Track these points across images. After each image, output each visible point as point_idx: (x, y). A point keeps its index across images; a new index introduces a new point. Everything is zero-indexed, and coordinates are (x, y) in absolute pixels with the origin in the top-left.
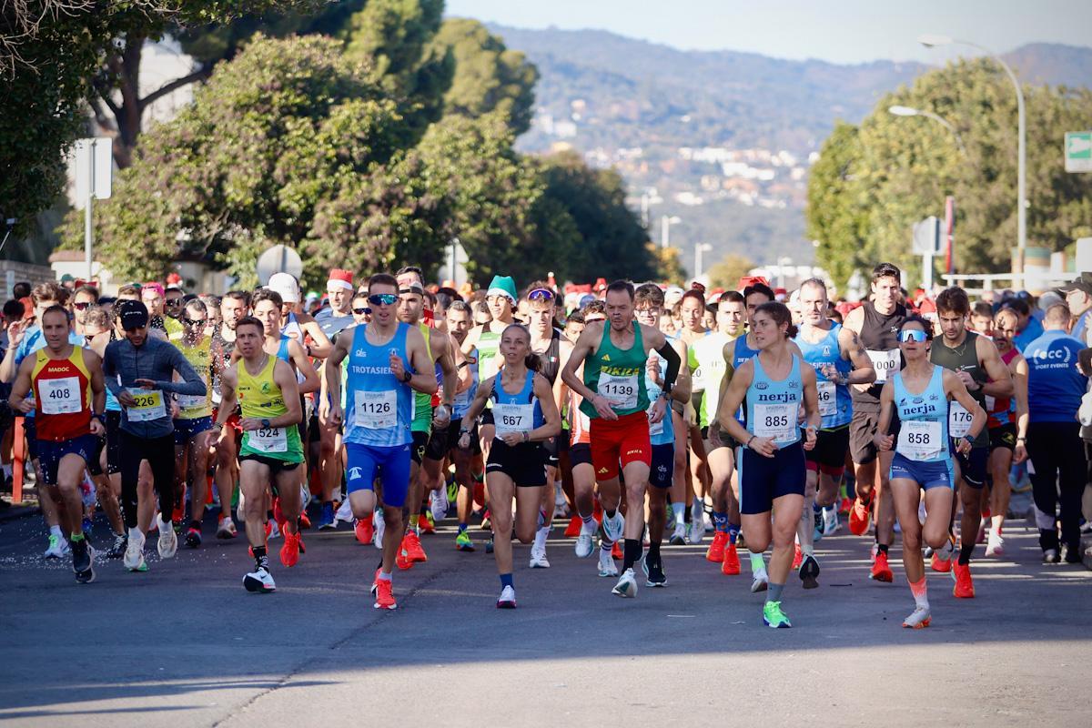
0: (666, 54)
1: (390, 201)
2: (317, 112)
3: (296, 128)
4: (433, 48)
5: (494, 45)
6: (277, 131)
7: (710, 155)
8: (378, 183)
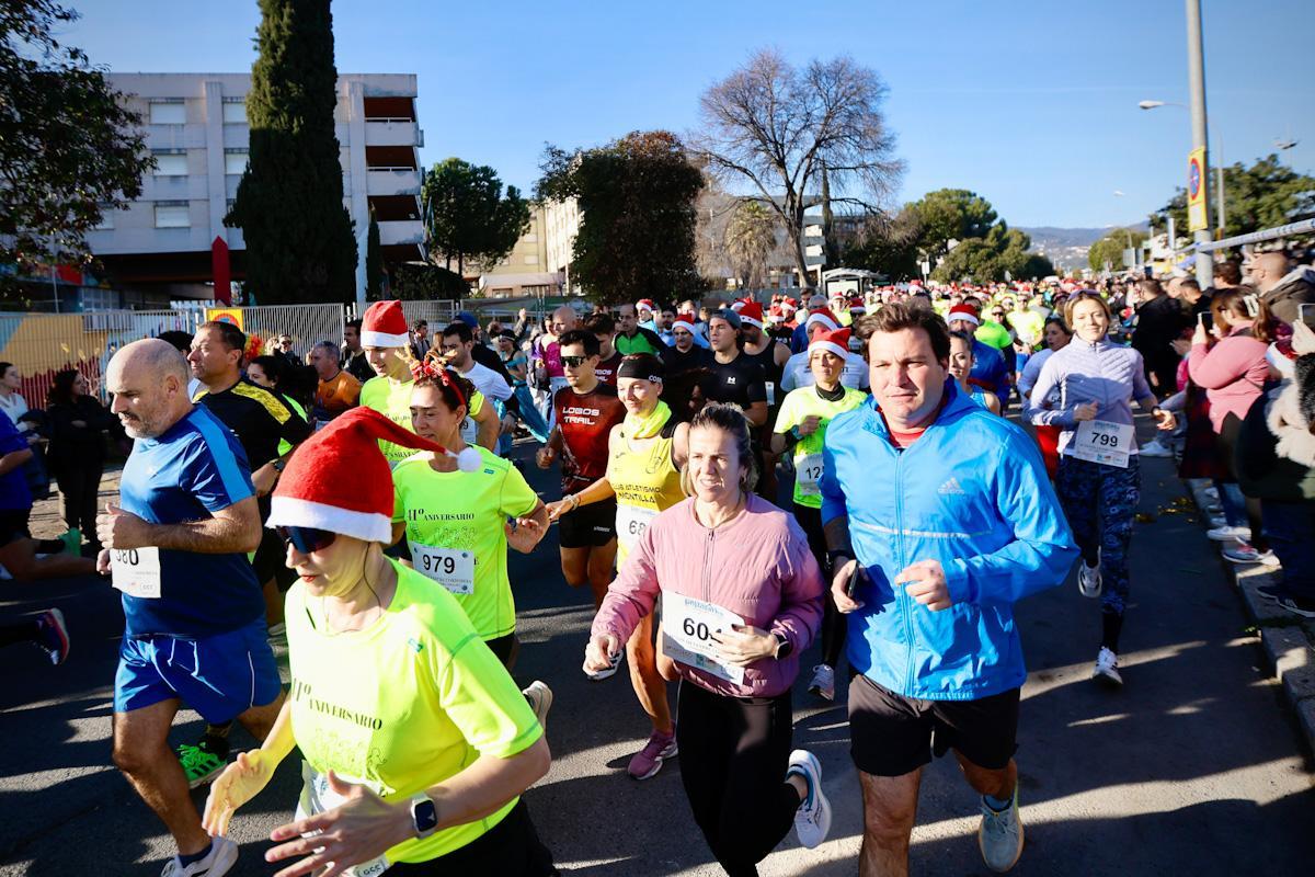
0: (1062, 230)
1: (992, 266)
2: (976, 251)
3: (972, 256)
4: (1005, 237)
5: (1021, 233)
6: (968, 256)
7: (1073, 248)
8: (989, 263)
